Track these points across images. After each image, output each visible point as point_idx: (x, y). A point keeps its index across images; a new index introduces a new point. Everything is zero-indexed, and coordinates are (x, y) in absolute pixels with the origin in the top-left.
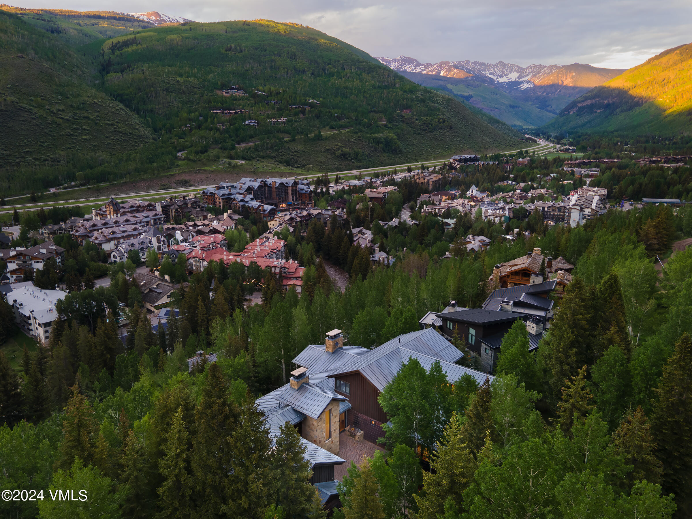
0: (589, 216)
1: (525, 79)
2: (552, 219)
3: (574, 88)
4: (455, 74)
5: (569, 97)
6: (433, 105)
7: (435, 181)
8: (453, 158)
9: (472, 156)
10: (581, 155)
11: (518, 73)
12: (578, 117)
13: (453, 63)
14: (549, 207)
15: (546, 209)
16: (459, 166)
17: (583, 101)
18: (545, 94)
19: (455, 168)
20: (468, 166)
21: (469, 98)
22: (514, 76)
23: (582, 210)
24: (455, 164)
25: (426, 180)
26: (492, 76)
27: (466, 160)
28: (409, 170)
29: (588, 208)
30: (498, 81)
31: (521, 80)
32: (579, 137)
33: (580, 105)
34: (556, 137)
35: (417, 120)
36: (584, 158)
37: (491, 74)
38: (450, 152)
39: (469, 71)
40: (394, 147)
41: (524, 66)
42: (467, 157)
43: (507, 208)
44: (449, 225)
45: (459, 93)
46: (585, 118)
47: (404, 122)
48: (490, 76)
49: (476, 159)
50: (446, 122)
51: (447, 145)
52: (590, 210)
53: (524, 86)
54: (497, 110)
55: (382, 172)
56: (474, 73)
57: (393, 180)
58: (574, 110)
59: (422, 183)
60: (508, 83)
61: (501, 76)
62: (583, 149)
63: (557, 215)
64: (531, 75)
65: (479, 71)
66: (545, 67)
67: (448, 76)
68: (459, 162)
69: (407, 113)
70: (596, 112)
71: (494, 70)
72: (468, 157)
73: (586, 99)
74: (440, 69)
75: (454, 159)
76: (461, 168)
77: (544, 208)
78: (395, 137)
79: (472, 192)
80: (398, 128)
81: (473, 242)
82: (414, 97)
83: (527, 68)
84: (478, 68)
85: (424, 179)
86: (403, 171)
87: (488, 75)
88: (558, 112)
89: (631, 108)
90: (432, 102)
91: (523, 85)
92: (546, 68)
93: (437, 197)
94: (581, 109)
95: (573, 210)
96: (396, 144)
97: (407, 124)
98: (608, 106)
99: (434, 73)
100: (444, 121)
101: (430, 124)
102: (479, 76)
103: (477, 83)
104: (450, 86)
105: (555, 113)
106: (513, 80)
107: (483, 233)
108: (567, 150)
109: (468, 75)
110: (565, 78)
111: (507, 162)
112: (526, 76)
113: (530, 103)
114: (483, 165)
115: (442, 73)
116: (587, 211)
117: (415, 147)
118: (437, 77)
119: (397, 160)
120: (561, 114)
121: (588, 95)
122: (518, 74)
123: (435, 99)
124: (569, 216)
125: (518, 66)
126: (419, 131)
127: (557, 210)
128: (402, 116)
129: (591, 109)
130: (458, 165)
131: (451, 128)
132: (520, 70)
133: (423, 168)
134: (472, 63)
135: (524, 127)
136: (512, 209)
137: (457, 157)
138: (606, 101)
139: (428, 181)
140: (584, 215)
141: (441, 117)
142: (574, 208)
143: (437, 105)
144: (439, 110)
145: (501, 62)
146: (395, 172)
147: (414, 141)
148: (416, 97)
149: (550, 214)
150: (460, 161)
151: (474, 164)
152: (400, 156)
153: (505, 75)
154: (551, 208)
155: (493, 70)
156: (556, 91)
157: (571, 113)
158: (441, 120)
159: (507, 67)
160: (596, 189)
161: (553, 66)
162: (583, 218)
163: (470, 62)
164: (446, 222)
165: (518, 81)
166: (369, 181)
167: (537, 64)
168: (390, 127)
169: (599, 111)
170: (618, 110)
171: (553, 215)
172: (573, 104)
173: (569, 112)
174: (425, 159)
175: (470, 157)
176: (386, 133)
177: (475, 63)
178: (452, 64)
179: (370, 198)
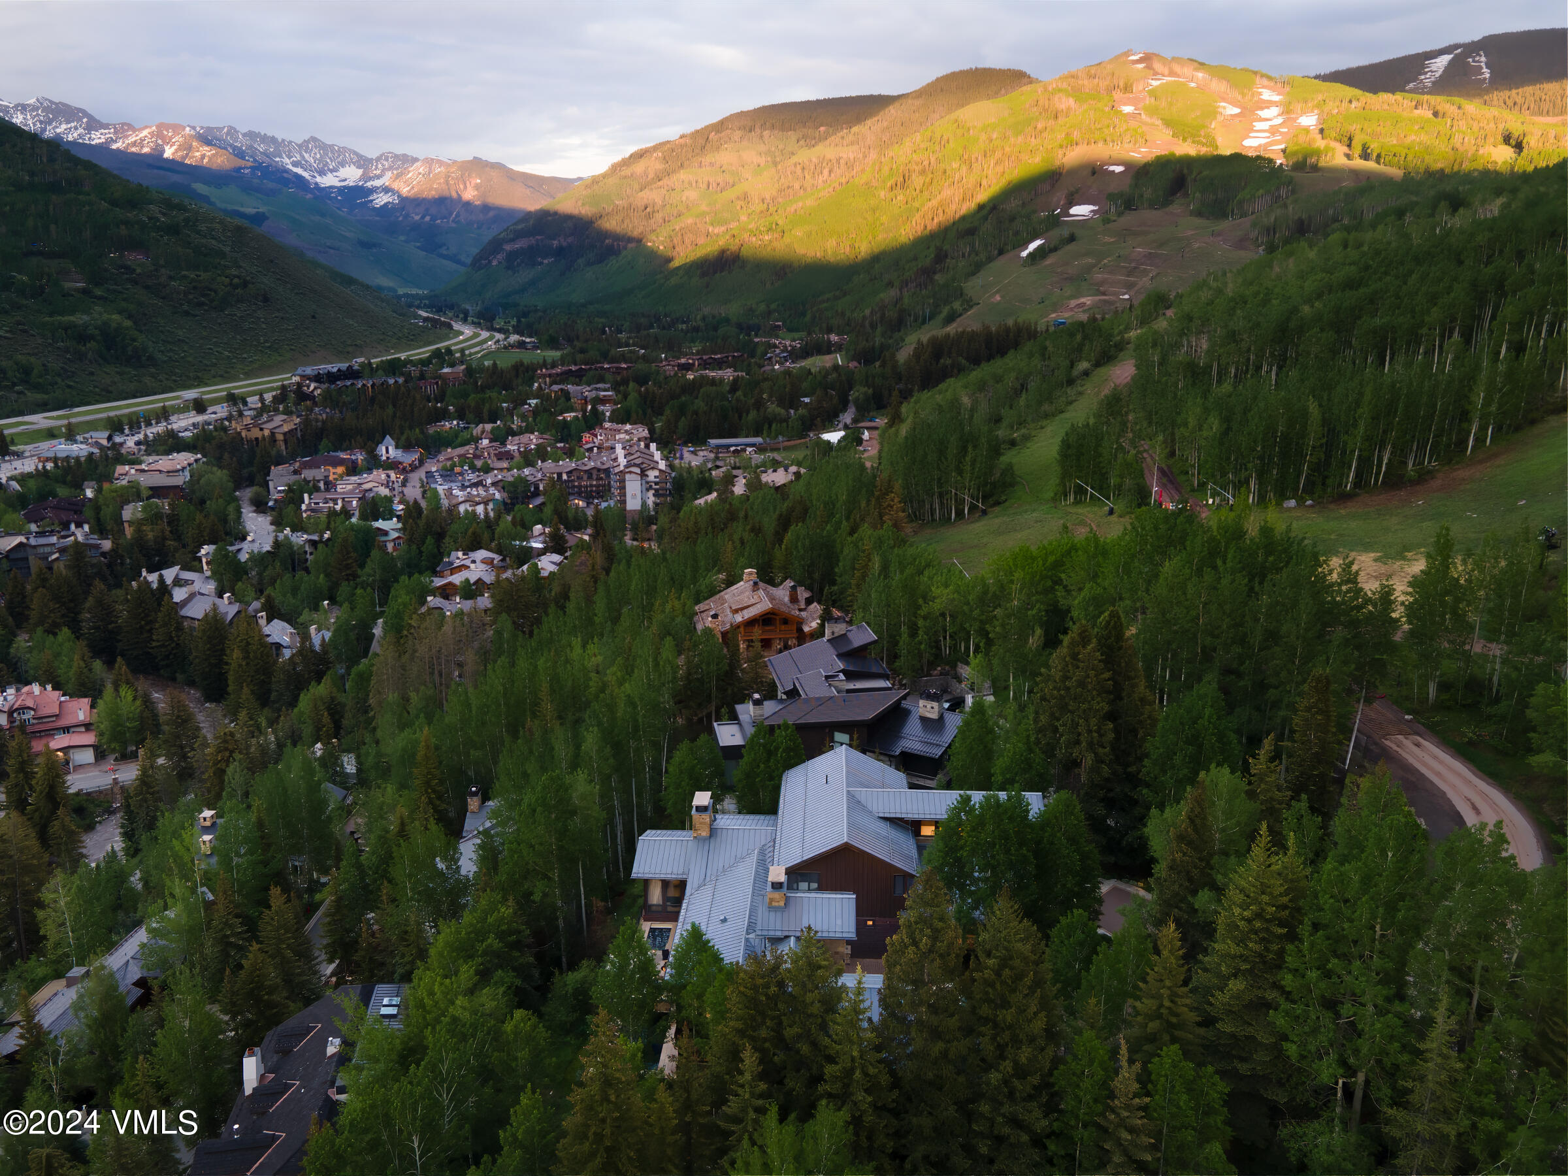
0: (656, 483)
1: (377, 183)
2: (579, 495)
3: (486, 208)
4: (203, 155)
5: (479, 228)
6: (204, 241)
7: (291, 431)
8: (299, 371)
9: (344, 366)
10: (555, 354)
11: (359, 167)
12: (510, 272)
13: (194, 128)
14: (569, 473)
15: (565, 477)
16: (319, 391)
17: (512, 240)
18: (428, 218)
19: (310, 397)
20: (340, 391)
21: (259, 218)
22: (351, 175)
23: (643, 474)
24: (308, 387)
25: (267, 433)
26: (299, 171)
27: (331, 377)
28: (200, 406)
29: (653, 468)
30: (316, 184)
31: (369, 184)
32: (525, 315)
33: (508, 247)
34: (480, 315)
35: (171, 278)
36: (563, 361)
37: (295, 164)
38: (280, 359)
39: (239, 154)
40: (130, 348)
41: (372, 154)
42: (333, 368)
43: (489, 481)
44: (386, 533)
45: (230, 207)
46: (525, 275)
47: (136, 283)
48: (295, 170)
49: (351, 374)
50: (250, 286)
51: (266, 341)
52: (656, 473)
53: (381, 200)
54: (332, 251)
55: (129, 416)
56: (255, 161)
57: (172, 434)
58: (500, 256)
59: (257, 439)
60: (341, 190)
61: (322, 173)
62: (553, 343)
63: (586, 487)
64: (389, 174)
65: (265, 154)
66: (416, 160)
67: (187, 161)
68: (316, 381)
69: (135, 258)
70: (541, 263)
71: (303, 157)
72: (335, 370)
73: (518, 235)
74: (160, 142)
75: (302, 376)
76: (327, 396)
77: (560, 475)
78: (128, 323)
79: (387, 452)
80: (124, 300)
81: (472, 566)
82: (145, 219)
83: (378, 159)
84: (262, 148)
85: (261, 429)
86: (182, 410)
87: (290, 167)
88: (469, 261)
89: (601, 259)
90: (198, 232)
91: (375, 196)
92: (418, 164)
93: (317, 471)
94: (512, 256)
95: (628, 476)
96: (134, 340)
97: (147, 287)
98: (560, 252)
99: (146, 150)
100: (245, 284)
101: (210, 290)
102: (267, 167)
103: (271, 185)
104: (200, 188)
105: (459, 262)
106: (351, 184)
107: (479, 543)
108: (521, 345)
109: (240, 163)
110: (462, 186)
111: (422, 377)
112: (378, 177)
113: (402, 238)
114: (373, 386)
115: (169, 153)
116: (652, 475)
117: (186, 348)
118: (156, 162)
119: (147, 380)
120: (473, 264)
121: (520, 227)
122: (360, 172)
123: (203, 227)
124: (623, 488)
125: (355, 153)
126: (185, 307)
127: (585, 477)
128: (127, 268)
129: (530, 256)
130: (315, 388)
131: (266, 299)
132: (363, 162)
133: (232, 399)
134: (244, 135)
135: (401, 292)
136: (501, 484)
137: (309, 371)
138: (555, 243)
139: (273, 434)
140: (647, 483)
141: (234, 272)
142: (630, 472)
143: (213, 242)
144: (223, 255)
145: (314, 139)
146: (164, 414)
147: (180, 333)
148: (150, 219)
149: (574, 487)
150: (318, 378)
151: (353, 384)
152: (153, 370)
153: (332, 171)
154: (574, 473)
155: (298, 156)
156: (451, 214)
157: (495, 263)
158: (236, 281)
159: (332, 152)
160: (628, 427)
161: (432, 160)
162: (648, 490)
163: (237, 132)
164: (379, 529)
165: (362, 187)
166: (104, 442)
167: (399, 152)
168: (100, 298)
169: (546, 261)
170: (581, 261)
171: (580, 487)
172: (495, 246)
173: (490, 262)
174: (221, 376)
175: (339, 370)
176: (100, 314)
177: (251, 135)
178: (193, 132)
179: (151, 488)
